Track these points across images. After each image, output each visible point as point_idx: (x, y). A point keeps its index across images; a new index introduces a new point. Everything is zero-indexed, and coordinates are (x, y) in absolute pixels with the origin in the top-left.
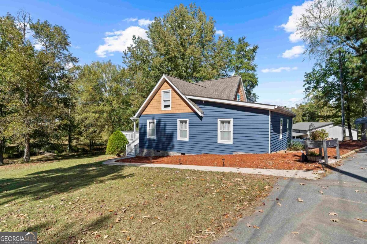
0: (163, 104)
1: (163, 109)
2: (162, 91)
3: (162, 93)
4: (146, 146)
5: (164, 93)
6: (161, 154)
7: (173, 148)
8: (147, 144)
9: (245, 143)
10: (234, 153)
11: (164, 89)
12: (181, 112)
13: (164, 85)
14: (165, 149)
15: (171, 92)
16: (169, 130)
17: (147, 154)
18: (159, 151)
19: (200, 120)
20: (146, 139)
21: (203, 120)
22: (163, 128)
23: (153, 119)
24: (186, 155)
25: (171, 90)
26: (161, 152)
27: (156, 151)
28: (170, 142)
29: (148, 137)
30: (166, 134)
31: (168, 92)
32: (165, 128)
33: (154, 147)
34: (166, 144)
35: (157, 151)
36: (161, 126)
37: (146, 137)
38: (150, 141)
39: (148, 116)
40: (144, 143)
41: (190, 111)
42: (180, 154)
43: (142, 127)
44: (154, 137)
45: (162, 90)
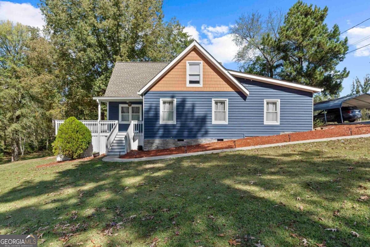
0: (188, 79)
1: (188, 85)
2: (187, 62)
3: (188, 65)
4: (158, 135)
5: (190, 65)
6: (186, 144)
7: (206, 134)
8: (161, 132)
9: (292, 123)
10: (281, 134)
11: (190, 60)
12: (217, 90)
13: (190, 55)
14: (193, 135)
15: (202, 65)
16: (199, 112)
17: (159, 145)
18: (183, 140)
19: (243, 100)
20: (158, 125)
21: (247, 100)
22: (191, 110)
23: (173, 97)
24: (224, 140)
25: (202, 62)
26: (185, 140)
27: (176, 140)
28: (202, 126)
29: (161, 122)
30: (196, 117)
31: (198, 64)
32: (193, 109)
33: (174, 135)
34: (195, 130)
35: (179, 140)
36: (186, 107)
37: (158, 123)
38: (167, 128)
39: (163, 94)
40: (155, 130)
41: (230, 89)
42: (216, 141)
43: (150, 109)
44: (174, 122)
45: (188, 60)
